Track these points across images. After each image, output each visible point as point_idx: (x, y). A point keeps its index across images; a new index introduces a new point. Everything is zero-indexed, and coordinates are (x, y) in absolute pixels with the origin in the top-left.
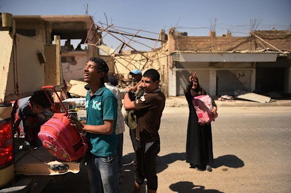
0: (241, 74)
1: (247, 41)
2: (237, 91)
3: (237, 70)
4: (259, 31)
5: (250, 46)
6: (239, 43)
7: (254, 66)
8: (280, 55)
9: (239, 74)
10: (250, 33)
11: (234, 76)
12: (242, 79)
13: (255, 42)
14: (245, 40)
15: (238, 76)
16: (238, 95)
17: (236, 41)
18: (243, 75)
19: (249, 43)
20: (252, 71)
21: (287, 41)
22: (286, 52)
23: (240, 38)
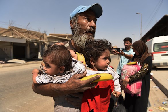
0: (6, 49)
1: (8, 31)
2: (6, 58)
3: (3, 47)
4: (14, 27)
5: (9, 34)
6: (3, 32)
7: (12, 45)
8: (28, 40)
9: (5, 49)
10: (9, 27)
11: (2, 50)
12: (6, 52)
13: (12, 32)
14: (7, 30)
15: (4, 50)
16: (8, 61)
17: (2, 30)
18: (7, 50)
19: (9, 32)
20: (11, 48)
21: (26, 34)
22: (30, 39)
23: (4, 29)
